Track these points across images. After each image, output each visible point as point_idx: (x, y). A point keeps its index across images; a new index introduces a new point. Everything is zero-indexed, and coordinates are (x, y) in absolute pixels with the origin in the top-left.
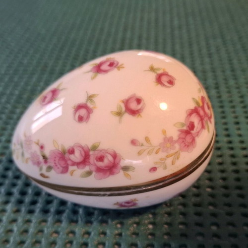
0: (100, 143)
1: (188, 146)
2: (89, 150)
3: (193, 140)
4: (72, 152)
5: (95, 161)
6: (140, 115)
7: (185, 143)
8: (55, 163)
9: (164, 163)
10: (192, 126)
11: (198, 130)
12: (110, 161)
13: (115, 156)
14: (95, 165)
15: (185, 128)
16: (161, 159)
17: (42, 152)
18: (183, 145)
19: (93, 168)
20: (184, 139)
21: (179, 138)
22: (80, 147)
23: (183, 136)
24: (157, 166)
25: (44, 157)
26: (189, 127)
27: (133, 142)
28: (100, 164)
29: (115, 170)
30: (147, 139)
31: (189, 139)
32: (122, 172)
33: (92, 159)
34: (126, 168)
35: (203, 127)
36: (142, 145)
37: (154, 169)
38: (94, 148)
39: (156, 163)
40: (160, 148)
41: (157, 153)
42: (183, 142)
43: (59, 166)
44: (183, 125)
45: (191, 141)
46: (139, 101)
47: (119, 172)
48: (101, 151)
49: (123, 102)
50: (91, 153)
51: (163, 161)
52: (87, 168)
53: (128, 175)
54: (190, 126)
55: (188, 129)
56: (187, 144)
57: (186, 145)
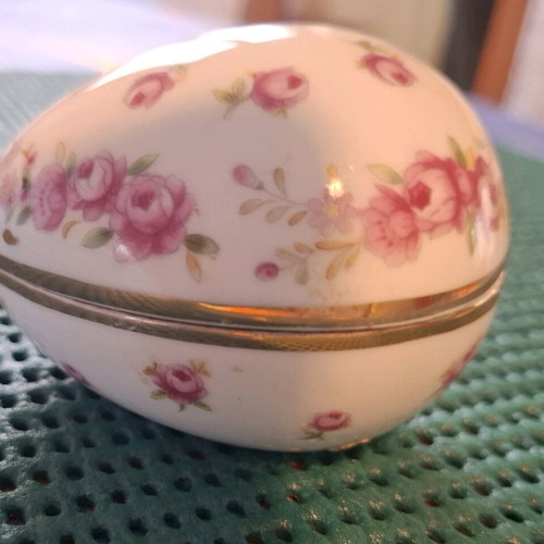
0: (157, 156)
1: (390, 244)
2: (125, 172)
3: (413, 236)
4: (86, 171)
5: (129, 202)
6: (283, 111)
7: (383, 230)
8: (41, 199)
9: (304, 261)
10: (421, 197)
11: (436, 218)
12: (164, 211)
13: (180, 198)
14: (125, 214)
15: (398, 189)
16: (300, 248)
17: (27, 170)
18: (376, 232)
19: (118, 223)
20: (388, 217)
21: (372, 209)
22: (108, 161)
23: (385, 206)
24: (279, 263)
25: (26, 182)
26: (410, 191)
27: (240, 174)
28: (139, 215)
29: (168, 241)
30: (278, 175)
31: (399, 224)
32: (183, 251)
33: (124, 198)
34: (197, 244)
35: (456, 220)
36: (260, 187)
37: (268, 270)
38: (140, 168)
39: (281, 252)
40: (305, 213)
41: (292, 222)
42: (379, 223)
43: (46, 207)
44: (395, 179)
45: (403, 232)
46: (295, 82)
47: (177, 249)
48: (152, 177)
49: (255, 76)
50: (128, 179)
51: (302, 255)
52: (104, 221)
53: (197, 265)
54: (416, 194)
55: (407, 197)
56: (389, 235)
57: (384, 238)
